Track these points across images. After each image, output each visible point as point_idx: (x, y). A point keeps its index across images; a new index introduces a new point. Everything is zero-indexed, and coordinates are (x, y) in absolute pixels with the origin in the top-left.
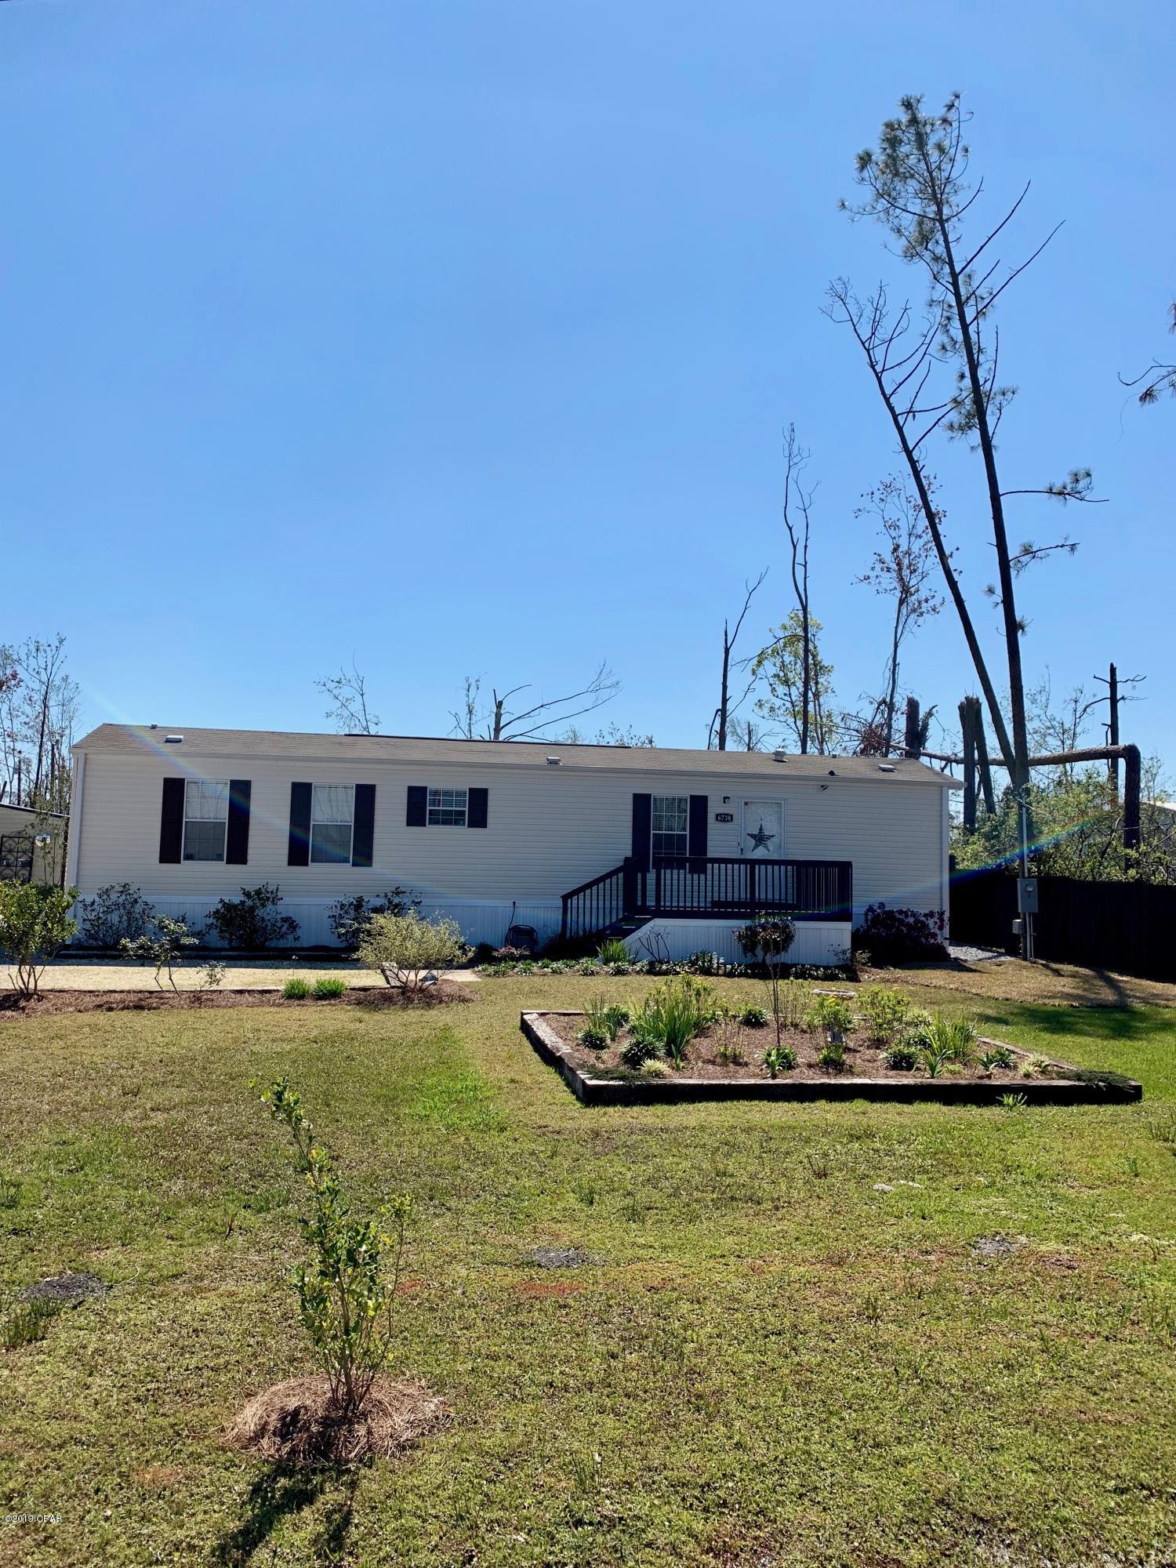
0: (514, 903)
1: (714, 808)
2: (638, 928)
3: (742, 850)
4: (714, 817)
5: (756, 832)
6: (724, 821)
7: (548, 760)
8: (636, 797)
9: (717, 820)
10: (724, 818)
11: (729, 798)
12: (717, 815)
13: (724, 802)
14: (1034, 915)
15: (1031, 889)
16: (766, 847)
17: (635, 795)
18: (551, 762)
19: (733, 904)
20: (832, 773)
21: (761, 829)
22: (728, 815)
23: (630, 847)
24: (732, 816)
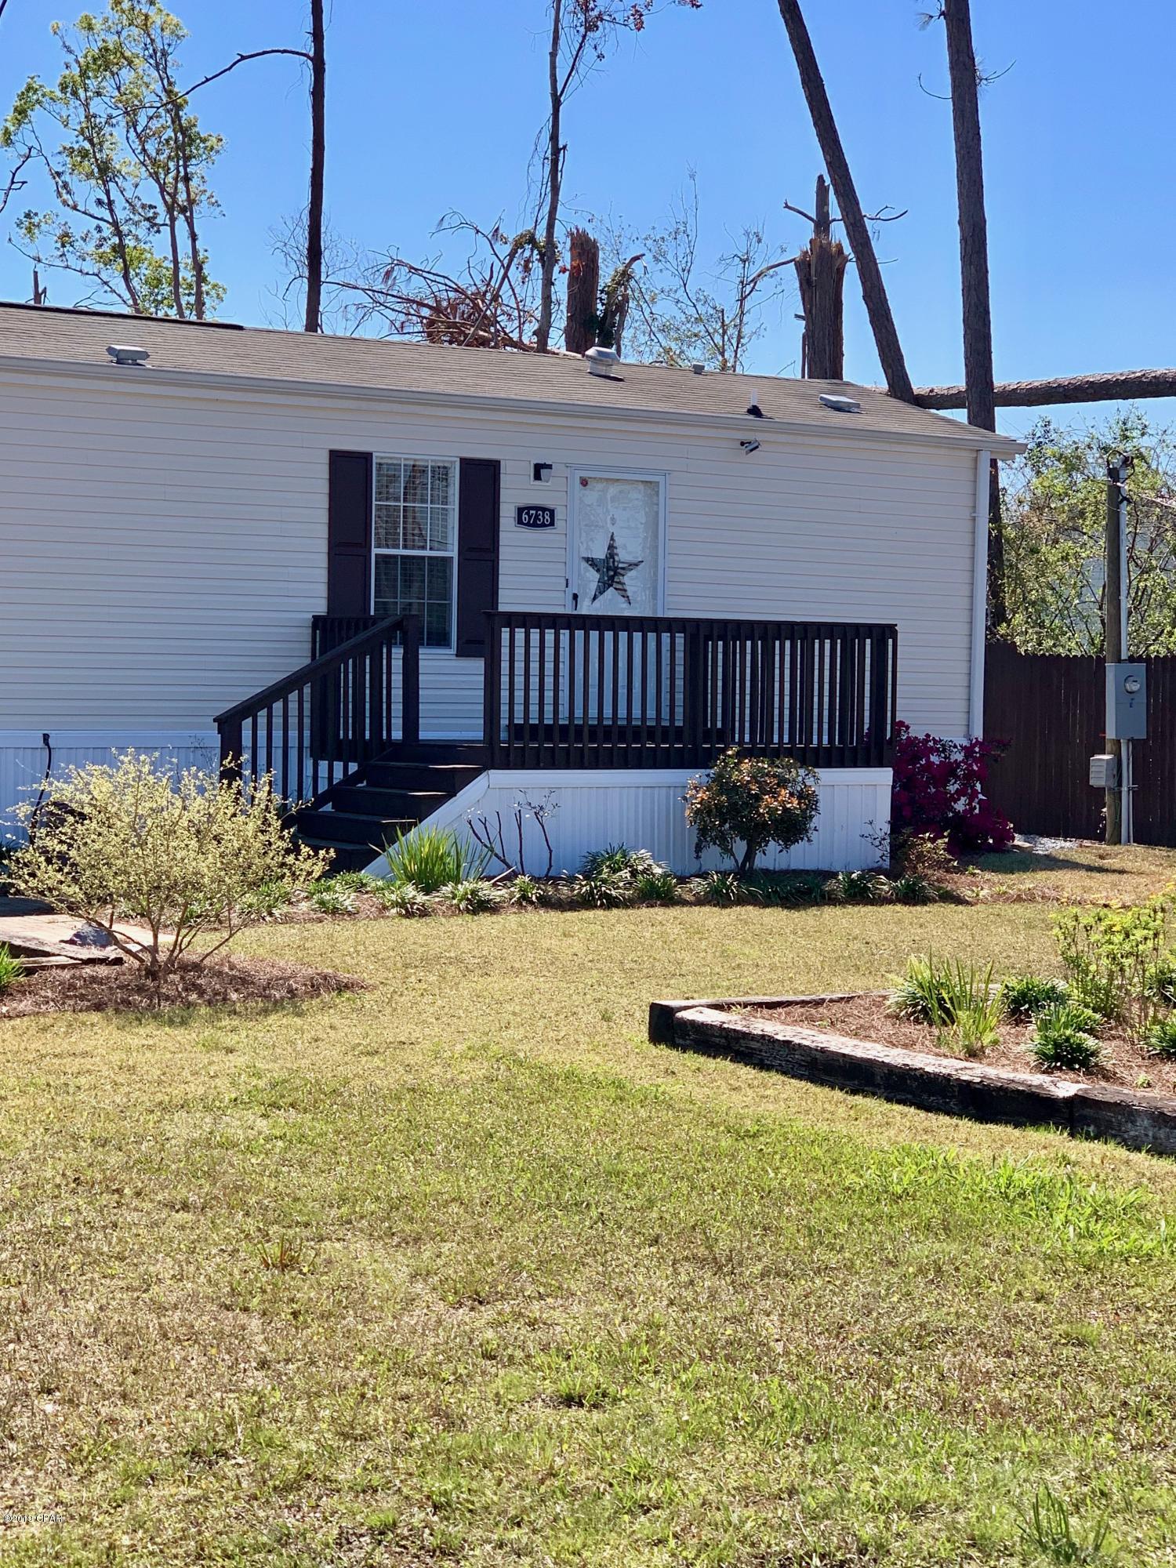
0: (46, 737)
1: (515, 491)
2: (452, 794)
3: (575, 597)
4: (513, 513)
5: (600, 553)
6: (535, 524)
7: (110, 350)
8: (337, 459)
9: (520, 522)
10: (536, 517)
11: (549, 467)
12: (520, 510)
13: (537, 477)
14: (1135, 743)
15: (1135, 687)
16: (623, 591)
17: (334, 454)
18: (121, 358)
19: (666, 734)
20: (755, 411)
21: (611, 547)
22: (544, 509)
23: (322, 590)
24: (552, 512)
